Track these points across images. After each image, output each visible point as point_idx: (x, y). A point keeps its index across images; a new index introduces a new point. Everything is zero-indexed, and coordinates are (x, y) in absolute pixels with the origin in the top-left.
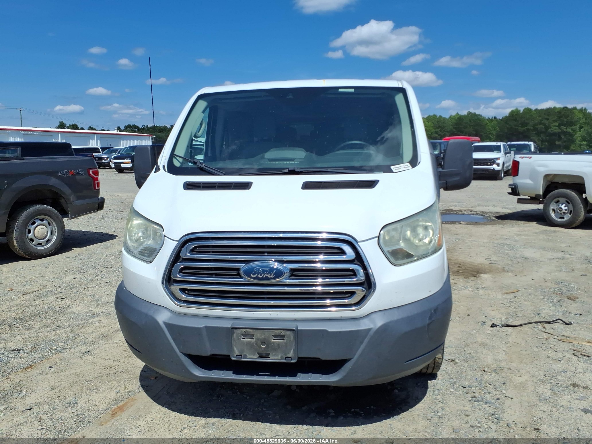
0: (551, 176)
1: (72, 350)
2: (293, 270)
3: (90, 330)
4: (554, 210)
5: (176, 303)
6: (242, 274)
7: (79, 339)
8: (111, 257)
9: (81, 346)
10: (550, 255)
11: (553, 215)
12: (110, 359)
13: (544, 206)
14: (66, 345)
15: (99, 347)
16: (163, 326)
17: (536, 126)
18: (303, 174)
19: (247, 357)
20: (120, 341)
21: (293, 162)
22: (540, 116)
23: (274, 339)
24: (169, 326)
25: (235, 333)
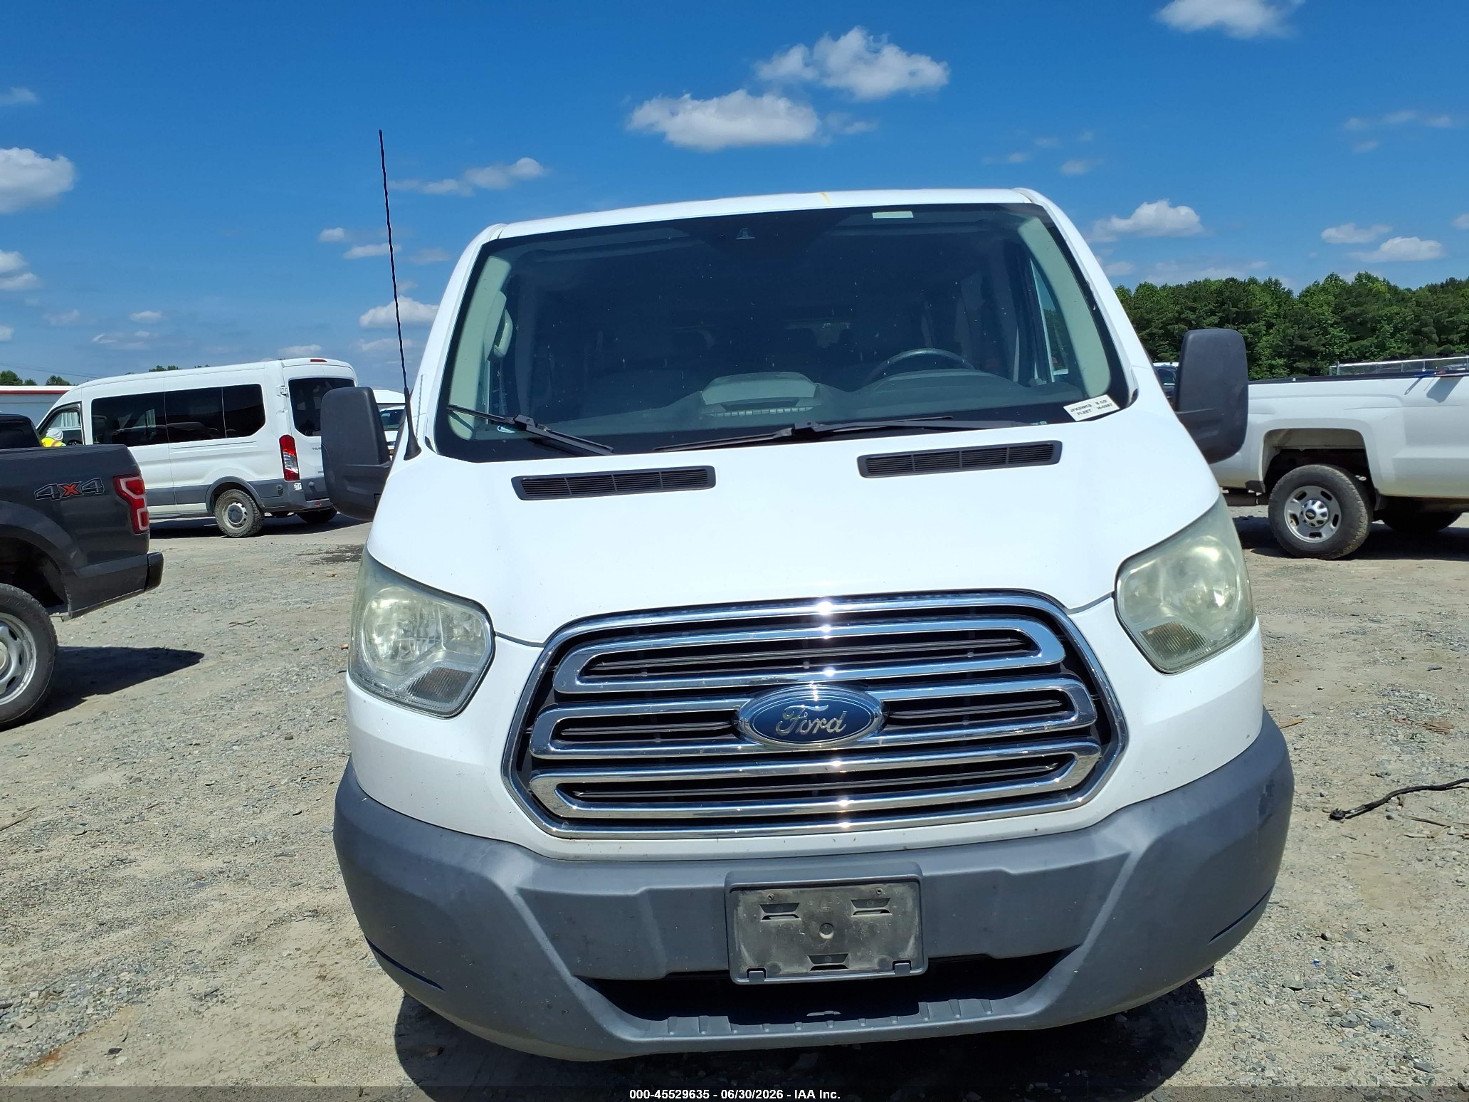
0: (1281, 435)
1: (165, 991)
2: (890, 707)
3: (201, 924)
4: (1294, 516)
5: (554, 829)
6: (749, 728)
7: (176, 956)
8: (199, 715)
9: (186, 977)
10: (1328, 625)
11: (1293, 528)
12: (283, 1006)
13: (1269, 508)
14: (141, 978)
15: (241, 975)
16: (519, 902)
17: (1169, 327)
18: (835, 437)
19: (781, 973)
20: (297, 949)
21: (794, 410)
22: (1176, 303)
23: (856, 909)
24: (534, 898)
25: (741, 904)
